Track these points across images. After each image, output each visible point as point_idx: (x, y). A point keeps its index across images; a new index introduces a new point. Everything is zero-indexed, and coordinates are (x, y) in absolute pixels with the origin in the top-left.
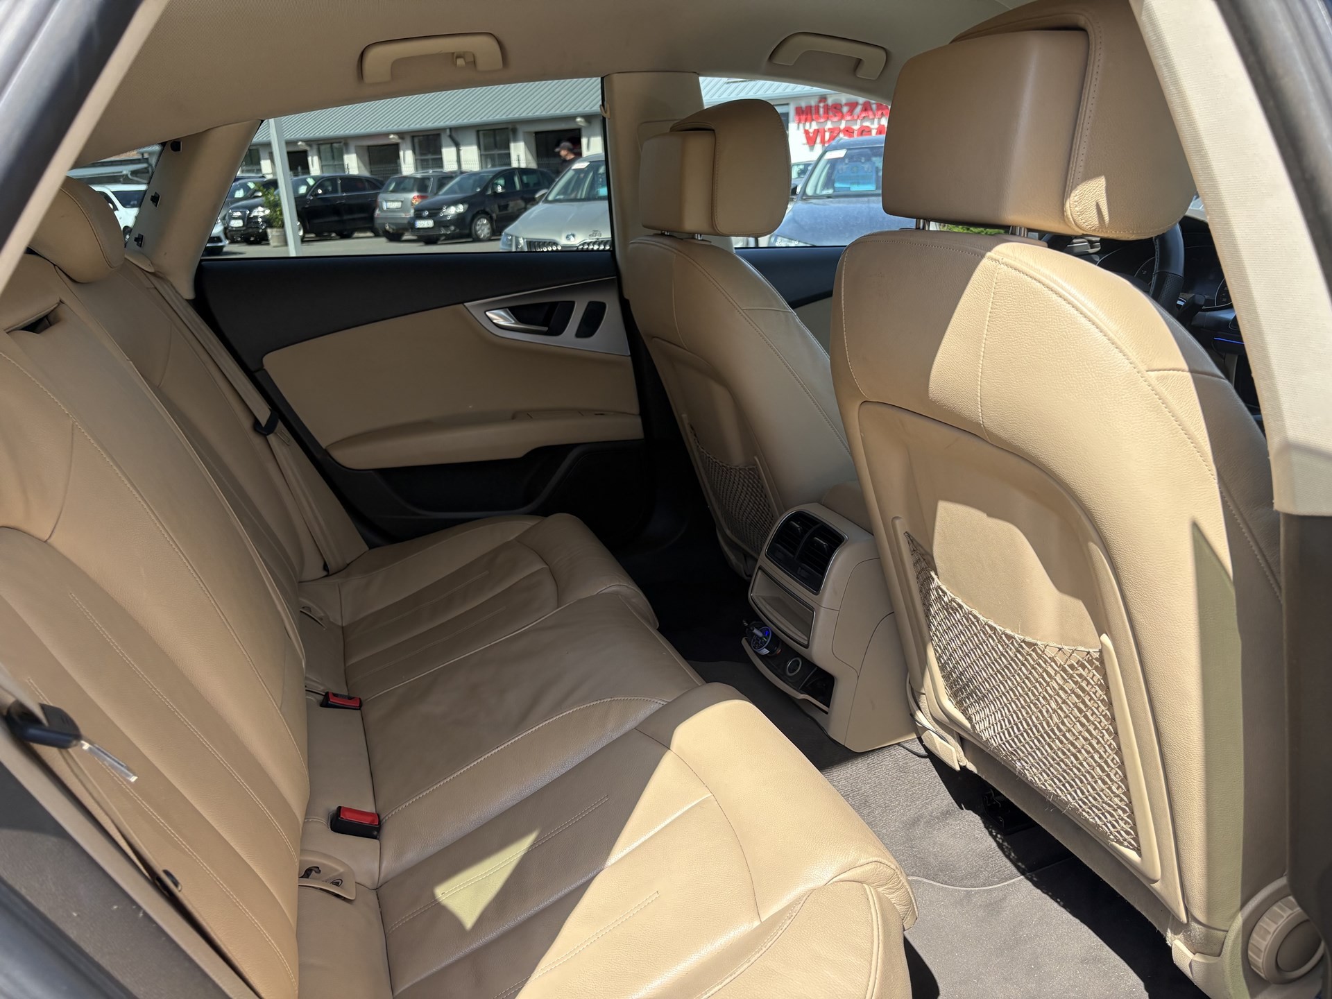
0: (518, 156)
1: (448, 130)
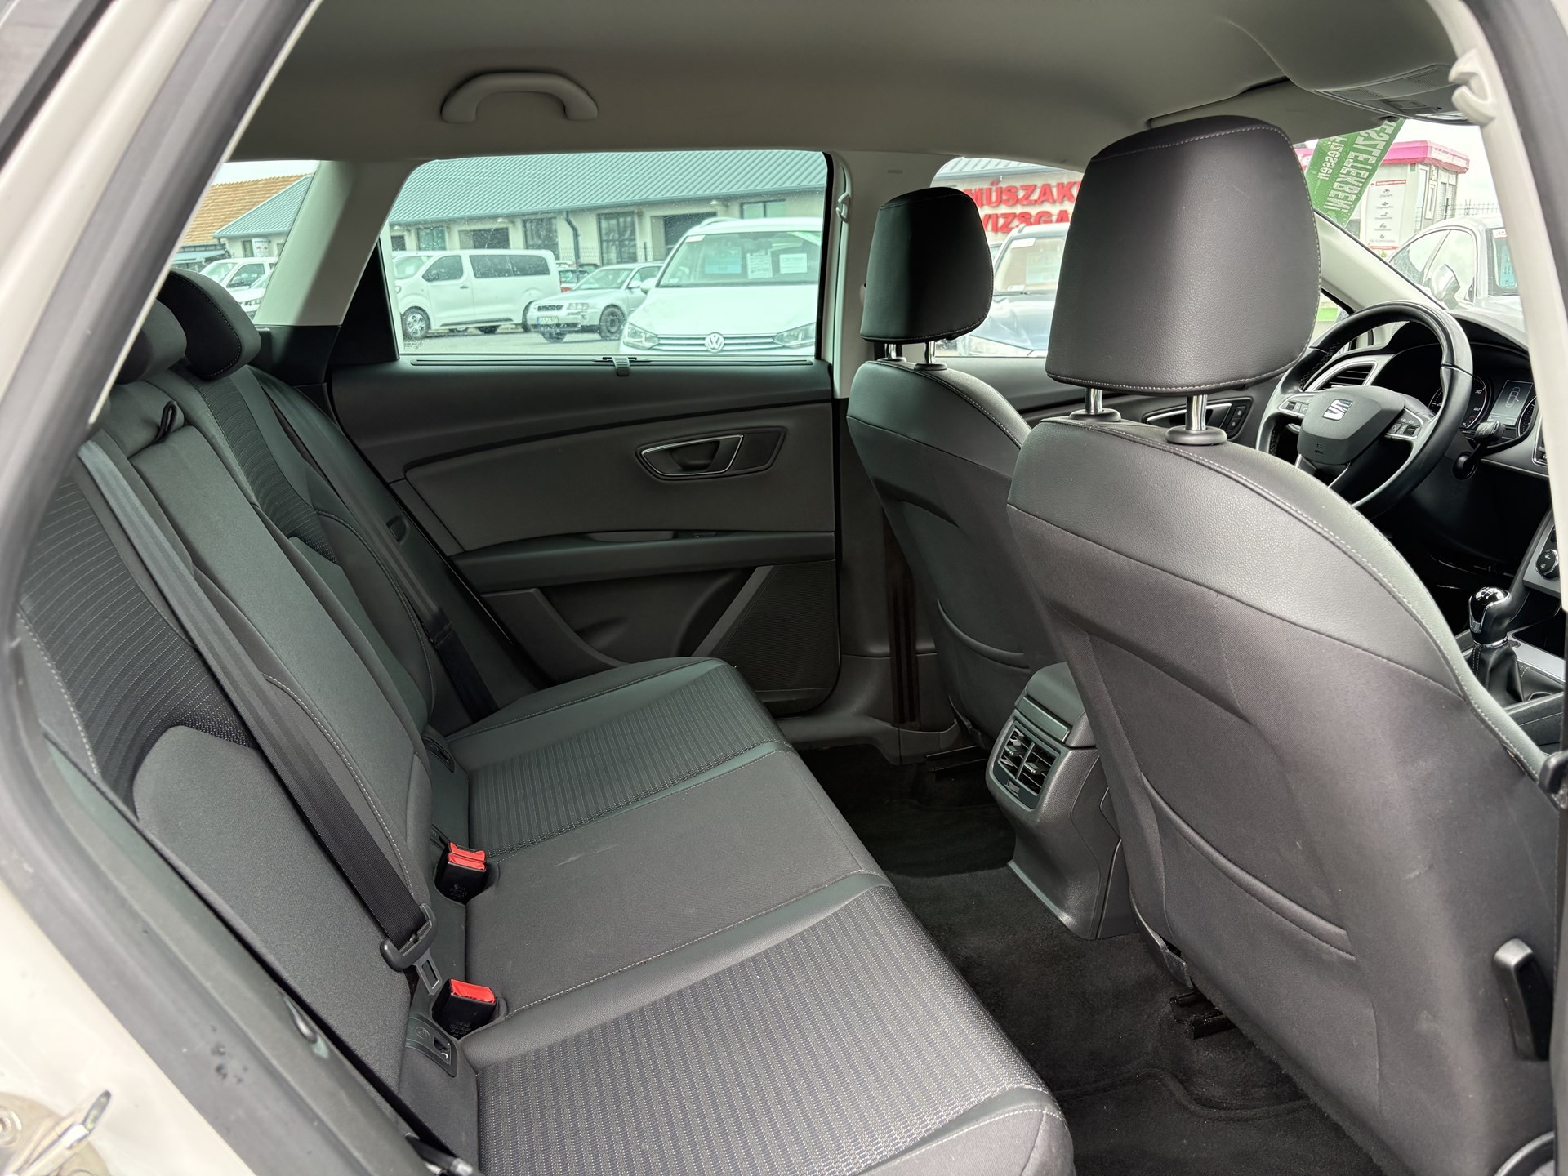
1: (565, 214)
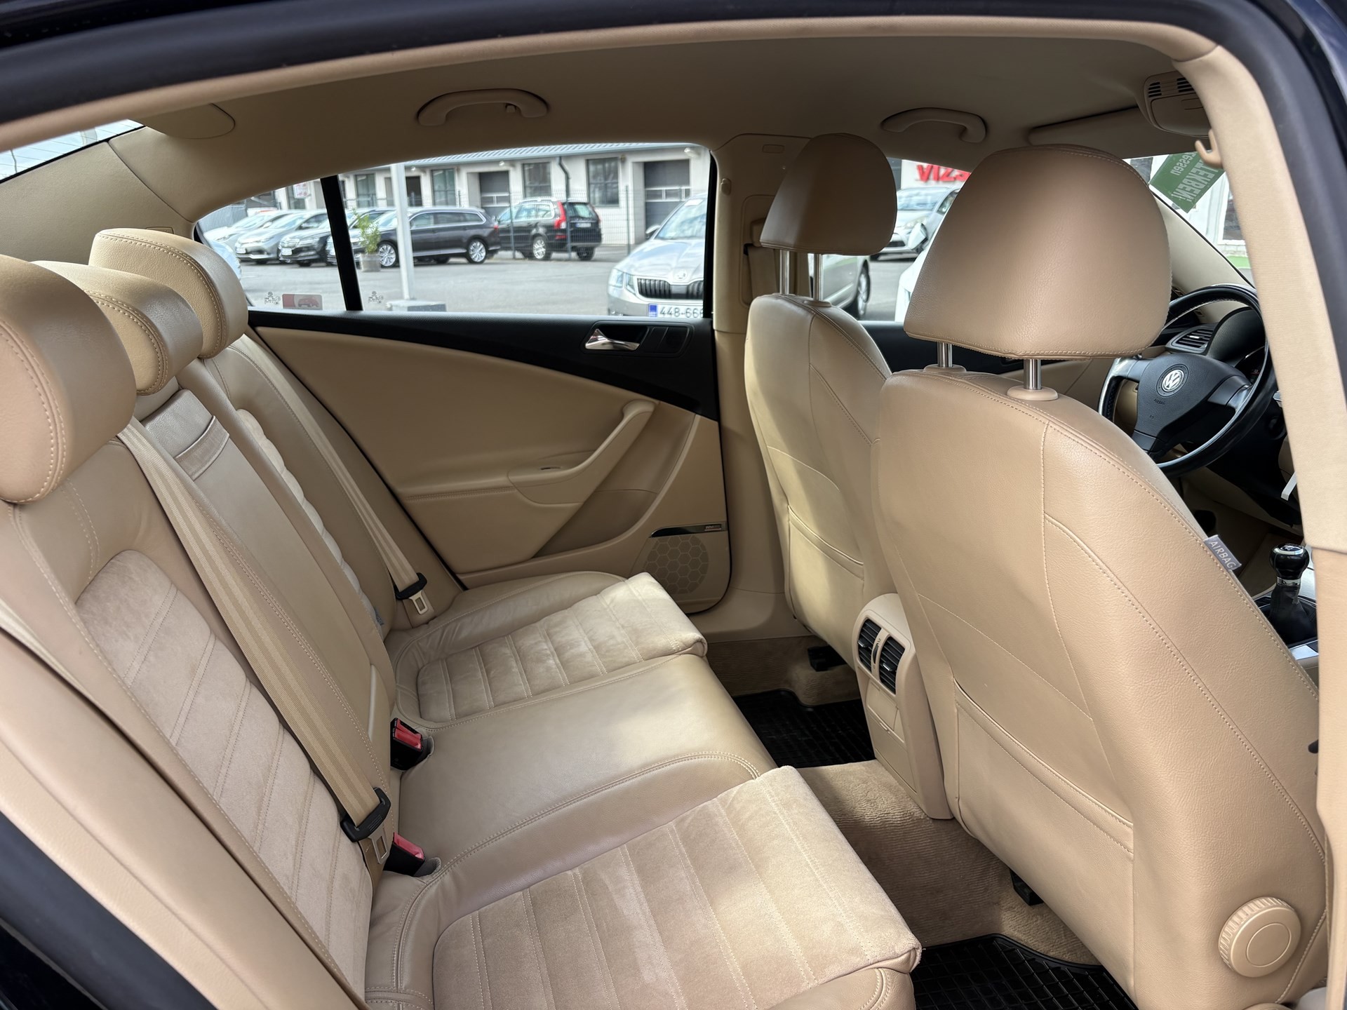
0: (627, 187)
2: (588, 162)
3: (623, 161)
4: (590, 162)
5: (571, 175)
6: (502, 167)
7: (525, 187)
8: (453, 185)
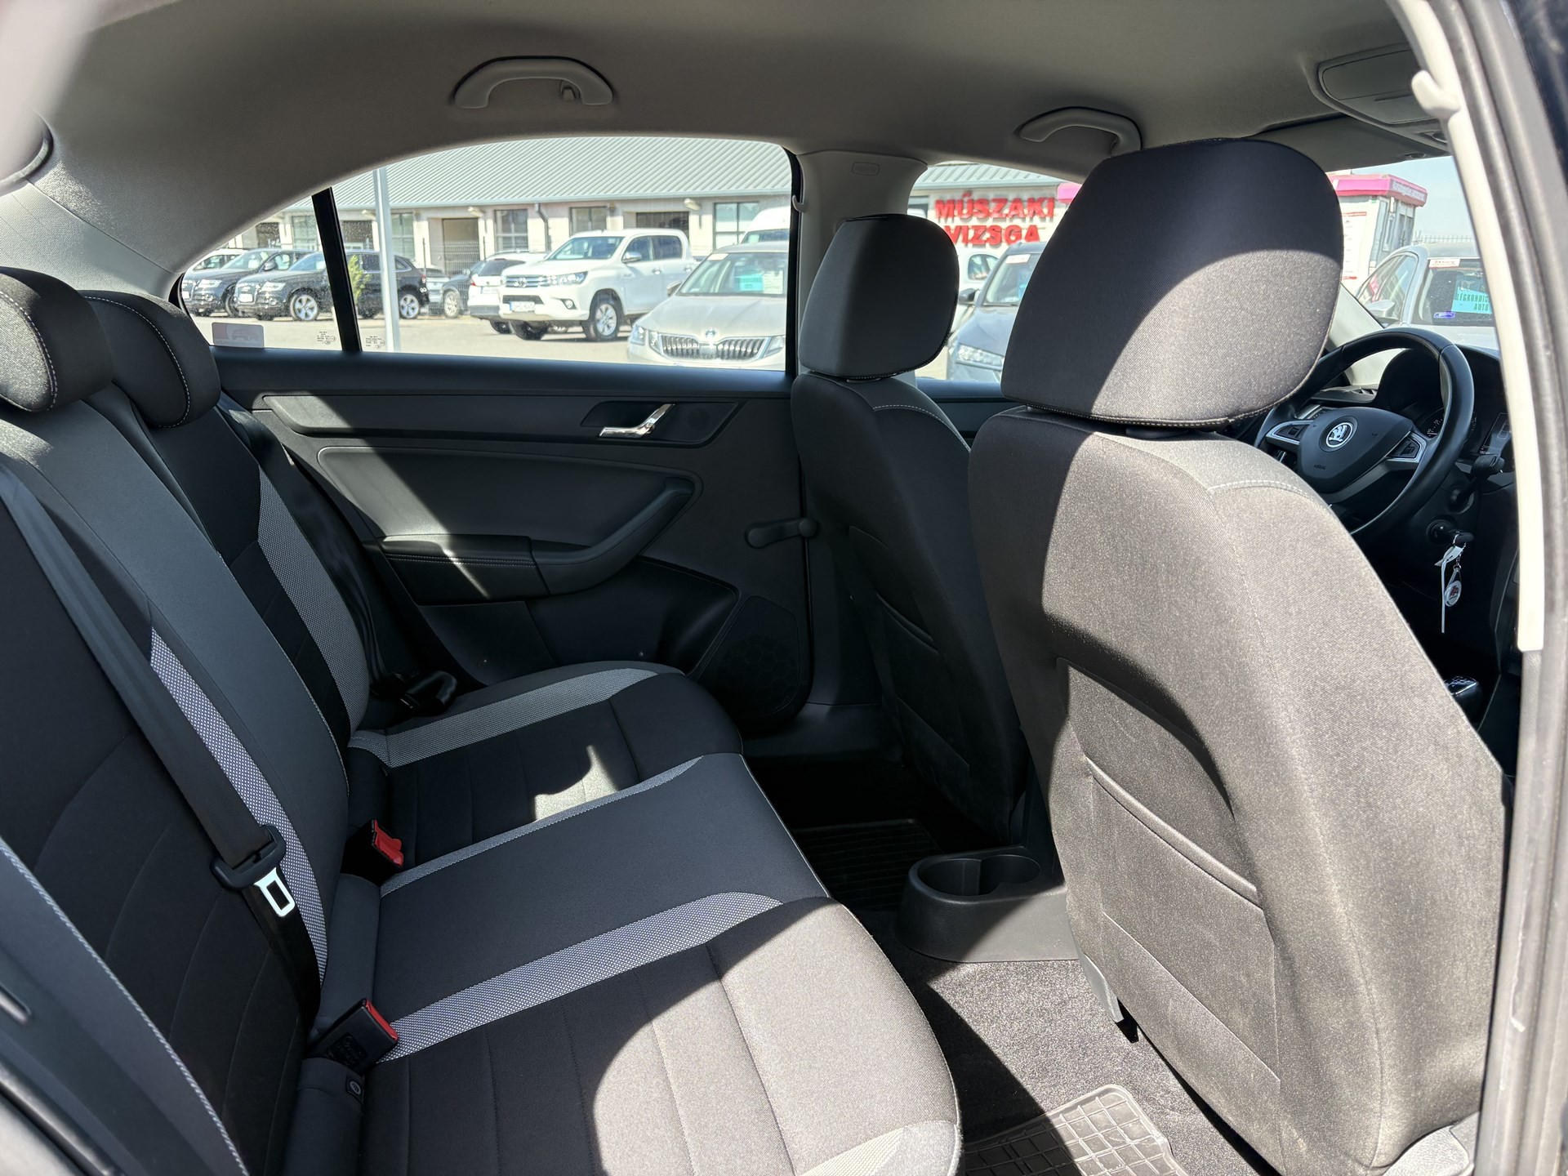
2: (571, 209)
3: (613, 211)
4: (574, 211)
5: (550, 226)
6: (472, 212)
7: (497, 238)
8: (412, 232)
